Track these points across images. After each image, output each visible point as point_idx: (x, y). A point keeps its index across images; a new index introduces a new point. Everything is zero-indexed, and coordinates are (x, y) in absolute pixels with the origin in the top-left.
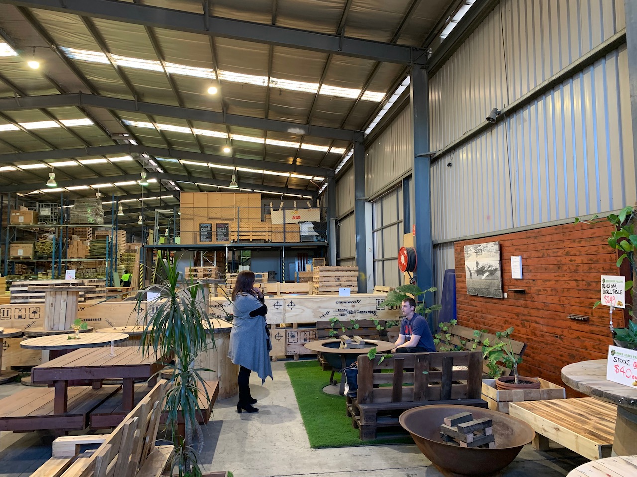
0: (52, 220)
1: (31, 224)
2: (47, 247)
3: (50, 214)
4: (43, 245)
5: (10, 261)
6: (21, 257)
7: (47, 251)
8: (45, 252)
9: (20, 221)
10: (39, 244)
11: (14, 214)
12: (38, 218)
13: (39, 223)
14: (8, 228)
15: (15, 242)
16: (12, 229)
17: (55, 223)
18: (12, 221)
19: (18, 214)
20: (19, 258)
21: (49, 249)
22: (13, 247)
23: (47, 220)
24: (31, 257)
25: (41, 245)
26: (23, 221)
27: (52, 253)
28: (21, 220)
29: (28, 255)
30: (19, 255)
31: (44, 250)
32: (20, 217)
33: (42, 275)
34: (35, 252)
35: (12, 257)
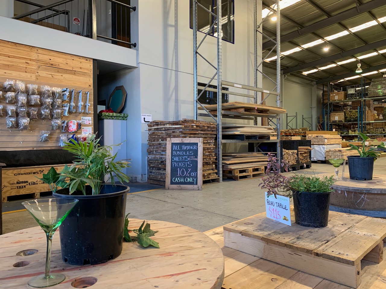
0: (356, 96)
1: (342, 100)
2: (353, 113)
3: (354, 92)
5: (330, 123)
7: (353, 117)
10: (348, 112)
11: (332, 95)
12: (346, 96)
13: (347, 99)
14: (329, 104)
17: (358, 98)
18: (331, 99)
21: (355, 115)
22: (332, 115)
23: (352, 96)
24: (343, 121)
26: (337, 99)
27: (357, 117)
29: (341, 119)
30: (336, 119)
32: (335, 96)
33: (351, 131)
34: (346, 118)
35: (332, 121)
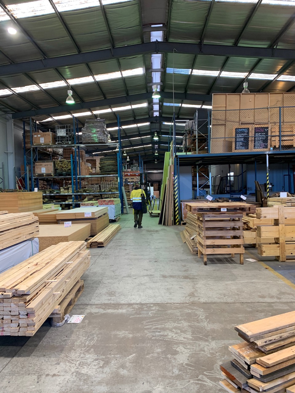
0: (67, 141)
1: (50, 144)
2: (65, 164)
3: (65, 135)
4: (62, 163)
5: (35, 178)
6: (44, 174)
7: (65, 169)
8: (63, 169)
9: (41, 142)
10: (59, 162)
11: (36, 136)
12: (55, 139)
13: (57, 144)
14: (32, 149)
15: (38, 161)
16: (35, 149)
17: (70, 142)
18: (35, 142)
19: (39, 136)
20: (42, 175)
21: (67, 166)
22: (37, 165)
23: (63, 140)
24: (52, 174)
25: (60, 163)
26: (43, 142)
27: (69, 170)
28: (42, 140)
29: (50, 172)
30: (42, 172)
31: (63, 167)
32: (41, 139)
33: (63, 189)
34: (56, 170)
35: (37, 175)
